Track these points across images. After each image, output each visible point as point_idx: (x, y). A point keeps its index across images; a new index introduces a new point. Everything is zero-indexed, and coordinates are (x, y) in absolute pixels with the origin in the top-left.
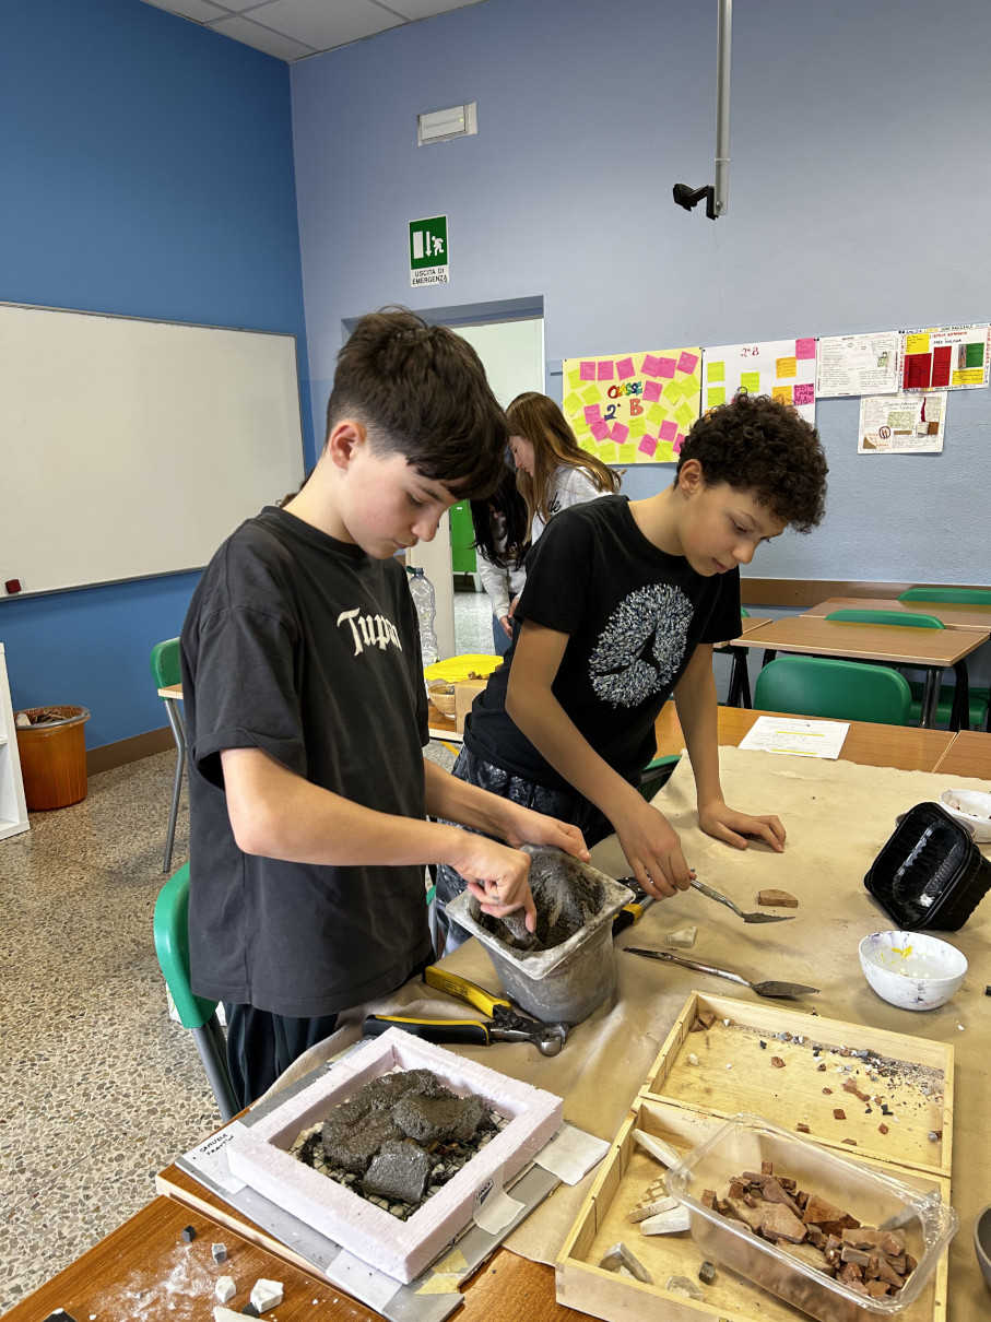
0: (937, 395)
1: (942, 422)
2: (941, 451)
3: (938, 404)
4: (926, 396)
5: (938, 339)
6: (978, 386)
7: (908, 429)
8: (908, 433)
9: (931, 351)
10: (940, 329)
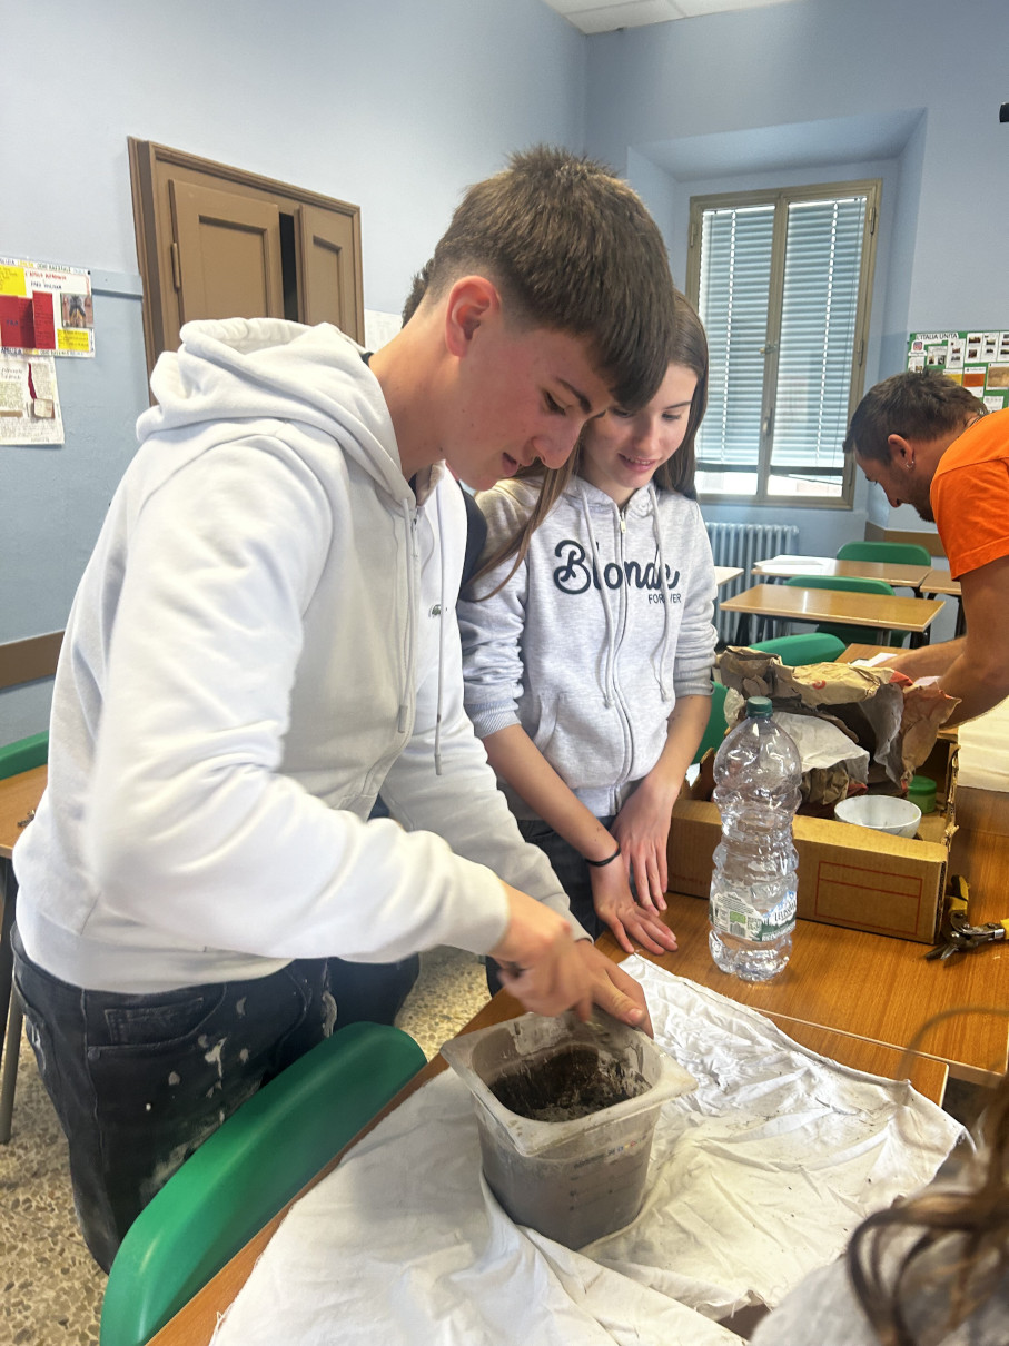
0: (42, 360)
1: (56, 401)
2: (62, 442)
3: (46, 374)
4: (32, 361)
5: (35, 279)
6: (85, 355)
7: (17, 409)
8: (19, 415)
9: (30, 296)
10: (35, 265)
